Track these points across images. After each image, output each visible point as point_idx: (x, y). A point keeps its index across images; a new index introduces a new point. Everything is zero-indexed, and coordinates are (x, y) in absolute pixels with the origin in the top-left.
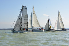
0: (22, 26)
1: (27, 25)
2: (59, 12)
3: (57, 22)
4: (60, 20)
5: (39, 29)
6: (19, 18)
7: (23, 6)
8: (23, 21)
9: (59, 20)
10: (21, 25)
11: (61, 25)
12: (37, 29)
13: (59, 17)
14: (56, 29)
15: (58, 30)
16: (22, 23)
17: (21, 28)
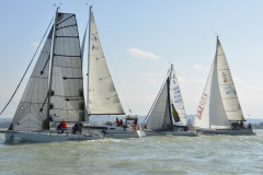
0: (52, 112)
1: (77, 103)
2: (218, 43)
3: (208, 92)
4: (221, 82)
5: (119, 123)
6: (40, 72)
7: (59, 15)
8: (60, 88)
9: (221, 80)
10: (51, 107)
11: (226, 104)
12: (108, 123)
13: (220, 66)
14: (203, 123)
15: (214, 127)
16: (52, 94)
17: (50, 119)
